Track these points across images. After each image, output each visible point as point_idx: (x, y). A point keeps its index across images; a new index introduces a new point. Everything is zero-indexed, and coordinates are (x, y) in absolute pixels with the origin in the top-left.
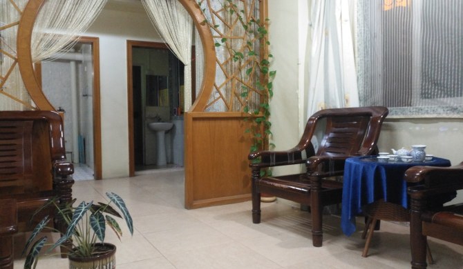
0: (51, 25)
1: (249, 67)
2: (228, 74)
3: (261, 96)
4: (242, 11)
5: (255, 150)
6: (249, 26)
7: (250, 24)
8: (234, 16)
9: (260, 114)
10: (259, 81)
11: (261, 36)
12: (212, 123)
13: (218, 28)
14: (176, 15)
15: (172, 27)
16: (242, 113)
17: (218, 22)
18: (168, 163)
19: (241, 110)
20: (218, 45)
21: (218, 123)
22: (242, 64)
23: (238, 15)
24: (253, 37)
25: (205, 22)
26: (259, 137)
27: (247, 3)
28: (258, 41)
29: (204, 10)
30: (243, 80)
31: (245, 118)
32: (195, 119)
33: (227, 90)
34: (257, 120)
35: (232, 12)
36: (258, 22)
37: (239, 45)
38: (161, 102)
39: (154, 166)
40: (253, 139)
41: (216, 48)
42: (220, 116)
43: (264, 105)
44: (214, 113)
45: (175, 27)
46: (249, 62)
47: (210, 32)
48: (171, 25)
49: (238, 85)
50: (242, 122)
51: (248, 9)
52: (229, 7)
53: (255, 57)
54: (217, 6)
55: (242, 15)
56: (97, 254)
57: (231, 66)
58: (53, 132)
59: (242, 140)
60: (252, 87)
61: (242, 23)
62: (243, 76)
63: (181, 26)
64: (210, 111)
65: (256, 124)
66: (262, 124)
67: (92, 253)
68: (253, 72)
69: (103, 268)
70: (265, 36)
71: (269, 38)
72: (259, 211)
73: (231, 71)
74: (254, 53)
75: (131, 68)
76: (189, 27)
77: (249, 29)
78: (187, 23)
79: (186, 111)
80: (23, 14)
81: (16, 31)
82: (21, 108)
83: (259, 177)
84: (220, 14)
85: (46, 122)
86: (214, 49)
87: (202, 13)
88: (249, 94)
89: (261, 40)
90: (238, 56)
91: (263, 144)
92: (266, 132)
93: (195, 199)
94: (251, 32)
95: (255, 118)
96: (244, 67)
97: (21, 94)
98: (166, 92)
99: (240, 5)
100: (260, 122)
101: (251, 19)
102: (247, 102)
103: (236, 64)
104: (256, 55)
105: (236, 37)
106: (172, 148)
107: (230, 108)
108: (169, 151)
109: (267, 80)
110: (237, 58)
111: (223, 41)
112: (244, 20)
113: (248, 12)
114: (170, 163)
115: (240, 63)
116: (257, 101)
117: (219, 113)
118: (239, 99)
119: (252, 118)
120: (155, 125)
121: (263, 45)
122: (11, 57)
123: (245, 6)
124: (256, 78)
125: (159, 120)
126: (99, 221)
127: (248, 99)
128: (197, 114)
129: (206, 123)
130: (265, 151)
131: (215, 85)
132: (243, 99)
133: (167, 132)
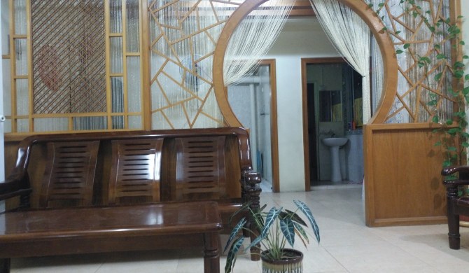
0: (238, 53)
1: (437, 72)
2: (412, 81)
3: (454, 103)
4: (428, 12)
5: (449, 165)
6: (436, 27)
7: (438, 25)
8: (418, 19)
9: (454, 124)
10: (451, 87)
11: (453, 37)
12: (395, 135)
13: (400, 35)
14: (352, 27)
15: (348, 40)
16: (430, 124)
17: (399, 27)
18: (343, 180)
19: (428, 120)
20: (400, 52)
21: (402, 135)
22: (429, 70)
23: (422, 17)
24: (441, 39)
25: (384, 30)
26: (453, 151)
27: (433, 3)
28: (449, 42)
29: (383, 17)
30: (430, 86)
31: (435, 129)
32: (374, 132)
33: (411, 100)
34: (450, 131)
35: (415, 15)
36: (448, 22)
37: (424, 50)
38: (334, 117)
39: (329, 181)
40: (446, 153)
41: (397, 55)
42: (404, 127)
43: (460, 113)
44: (396, 125)
45: (352, 39)
46: (438, 67)
47: (390, 39)
48: (347, 37)
49: (424, 93)
50: (430, 133)
51: (435, 9)
52: (411, 10)
53: (446, 60)
54: (397, 10)
55: (427, 16)
56: (285, 259)
57: (416, 73)
58: (241, 146)
59: (431, 154)
60: (442, 94)
61: (428, 25)
62: (430, 83)
63: (358, 37)
64: (392, 122)
65: (448, 136)
66: (457, 135)
67: (282, 257)
68: (443, 77)
69: (292, 272)
70: (458, 36)
71: (463, 37)
72: (458, 235)
73: (416, 78)
74: (444, 56)
75: (306, 86)
76: (367, 37)
77: (436, 31)
78: (364, 33)
79: (365, 123)
80: (217, 45)
81: (212, 59)
82: (216, 125)
83: (456, 196)
84: (401, 19)
85: (236, 137)
86: (395, 57)
87: (380, 21)
88: (439, 103)
89: (452, 41)
90: (423, 61)
91: (459, 159)
92: (463, 145)
93: (377, 217)
94: (439, 33)
95: (447, 129)
96: (431, 72)
97: (216, 113)
98: (339, 107)
99: (425, 6)
100: (455, 134)
101: (439, 19)
102: (436, 111)
103: (421, 70)
104: (446, 58)
105: (420, 41)
106: (347, 164)
107: (416, 118)
108: (344, 167)
109: (462, 86)
110: (423, 64)
111: (405, 47)
112: (430, 22)
113: (435, 12)
114: (345, 180)
115: (426, 69)
116: (450, 110)
117: (403, 125)
118: (425, 108)
119: (443, 129)
120: (329, 140)
121: (455, 46)
122: (209, 83)
123: (431, 7)
124: (447, 84)
125: (333, 135)
126: (289, 226)
127: (438, 107)
128: (377, 127)
129: (387, 136)
130: (464, 166)
131: (397, 95)
132: (430, 108)
133: (341, 148)
